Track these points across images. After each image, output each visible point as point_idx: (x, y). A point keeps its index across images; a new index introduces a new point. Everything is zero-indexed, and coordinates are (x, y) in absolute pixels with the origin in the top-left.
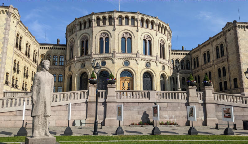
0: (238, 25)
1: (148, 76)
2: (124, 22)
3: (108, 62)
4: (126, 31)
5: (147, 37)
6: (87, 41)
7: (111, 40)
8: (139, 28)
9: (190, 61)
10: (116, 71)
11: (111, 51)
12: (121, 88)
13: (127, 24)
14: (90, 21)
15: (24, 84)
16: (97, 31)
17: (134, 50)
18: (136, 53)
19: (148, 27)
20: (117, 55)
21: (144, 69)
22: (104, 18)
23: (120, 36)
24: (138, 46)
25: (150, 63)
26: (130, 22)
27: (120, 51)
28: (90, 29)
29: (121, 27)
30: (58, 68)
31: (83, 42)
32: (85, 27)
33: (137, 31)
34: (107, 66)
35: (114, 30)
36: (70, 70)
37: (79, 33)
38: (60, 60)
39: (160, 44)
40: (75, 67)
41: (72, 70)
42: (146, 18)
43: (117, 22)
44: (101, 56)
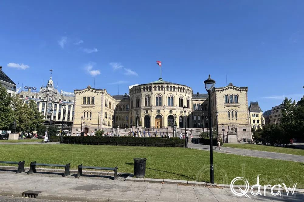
0: (216, 90)
1: (171, 118)
2: (157, 89)
3: (149, 111)
4: (158, 94)
5: (171, 96)
6: (139, 99)
7: (150, 99)
8: (165, 92)
9: (207, 104)
10: (153, 116)
11: (151, 105)
12: (156, 124)
13: (159, 90)
14: (140, 89)
15: (109, 123)
16: (143, 94)
17: (163, 104)
18: (163, 106)
19: (171, 90)
20: (154, 107)
21: (169, 114)
22: (147, 87)
23: (155, 97)
24: (165, 101)
25: (172, 111)
26: (161, 89)
27: (155, 105)
28: (140, 93)
29: (155, 92)
30: (125, 113)
31: (137, 99)
32: (138, 92)
33: (164, 94)
34: (148, 113)
35: (152, 94)
36: (131, 115)
37: (135, 95)
38: (127, 108)
39: (180, 99)
40: (133, 113)
41: (132, 115)
42: (169, 86)
43: (153, 89)
44: (146, 108)
